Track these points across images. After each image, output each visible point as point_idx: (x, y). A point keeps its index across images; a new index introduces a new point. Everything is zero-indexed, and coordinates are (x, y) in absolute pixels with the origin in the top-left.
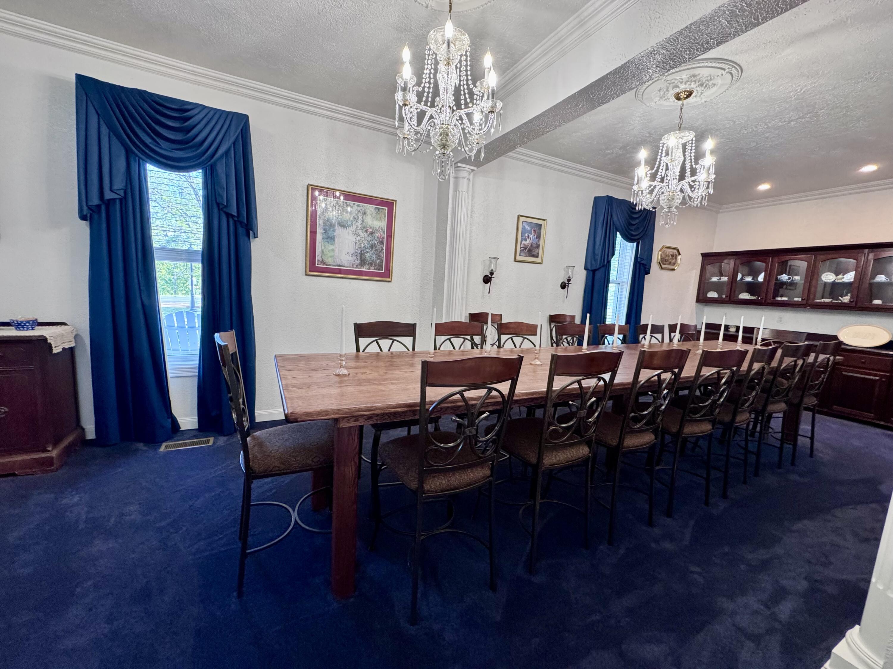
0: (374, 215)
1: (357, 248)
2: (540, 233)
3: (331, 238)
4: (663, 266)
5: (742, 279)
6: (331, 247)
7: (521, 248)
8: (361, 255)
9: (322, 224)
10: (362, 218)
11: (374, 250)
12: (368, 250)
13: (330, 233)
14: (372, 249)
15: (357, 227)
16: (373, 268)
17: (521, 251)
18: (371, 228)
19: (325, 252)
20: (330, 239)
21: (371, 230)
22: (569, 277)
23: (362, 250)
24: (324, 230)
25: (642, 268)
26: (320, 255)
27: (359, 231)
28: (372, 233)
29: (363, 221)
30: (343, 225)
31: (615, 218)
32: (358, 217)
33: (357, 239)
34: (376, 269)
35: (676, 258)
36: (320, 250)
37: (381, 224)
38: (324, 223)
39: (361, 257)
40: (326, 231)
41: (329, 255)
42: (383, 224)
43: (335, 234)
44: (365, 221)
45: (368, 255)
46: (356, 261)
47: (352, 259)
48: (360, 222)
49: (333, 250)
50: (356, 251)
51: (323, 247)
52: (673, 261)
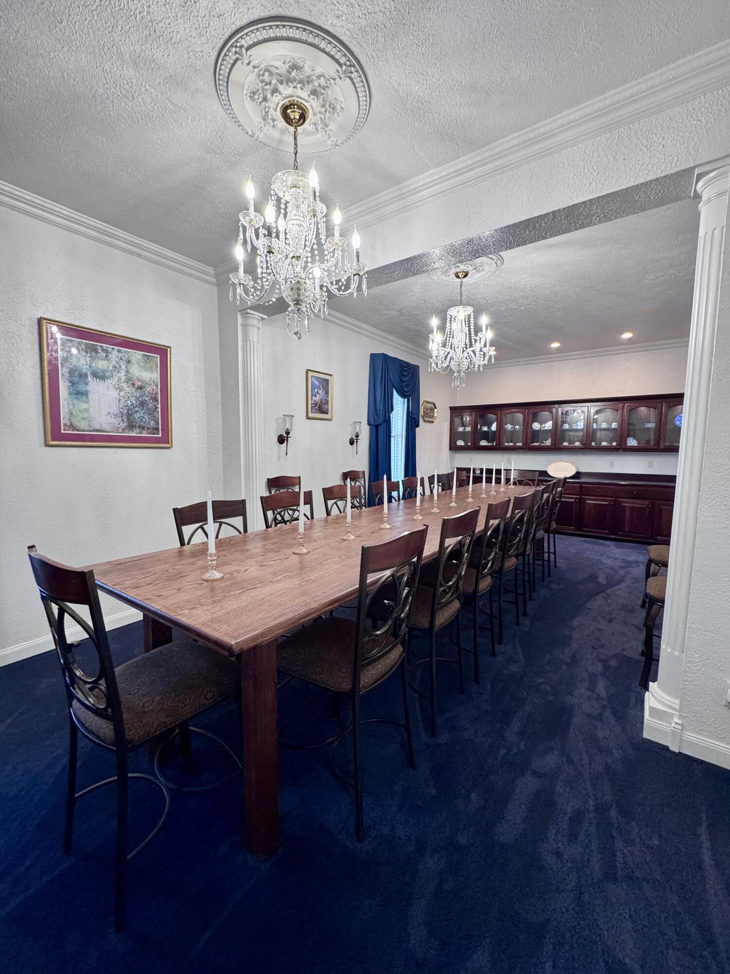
0: (142, 364)
1: (121, 406)
2: (328, 388)
3: (82, 394)
4: (425, 419)
5: (481, 428)
6: (84, 406)
7: (312, 404)
8: (129, 415)
9: (67, 375)
10: (126, 367)
11: (145, 408)
12: (137, 409)
13: (81, 387)
14: (143, 408)
15: (120, 379)
16: (144, 432)
17: (312, 407)
18: (139, 380)
19: (74, 412)
20: (79, 394)
21: (139, 384)
22: (357, 433)
23: (129, 410)
24: (71, 382)
25: (413, 422)
26: (67, 417)
27: (123, 384)
28: (140, 388)
29: (128, 371)
30: (100, 376)
31: (391, 376)
32: (120, 366)
33: (121, 395)
34: (150, 434)
35: (433, 412)
36: (67, 410)
37: (152, 376)
38: (70, 373)
39: (128, 419)
40: (73, 384)
41: (81, 416)
42: (156, 376)
43: (88, 388)
44: (131, 371)
45: (137, 416)
46: (121, 424)
47: (115, 421)
48: (123, 373)
49: (86, 410)
50: (121, 410)
51: (71, 407)
52: (432, 414)
